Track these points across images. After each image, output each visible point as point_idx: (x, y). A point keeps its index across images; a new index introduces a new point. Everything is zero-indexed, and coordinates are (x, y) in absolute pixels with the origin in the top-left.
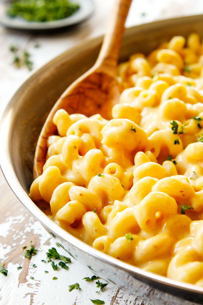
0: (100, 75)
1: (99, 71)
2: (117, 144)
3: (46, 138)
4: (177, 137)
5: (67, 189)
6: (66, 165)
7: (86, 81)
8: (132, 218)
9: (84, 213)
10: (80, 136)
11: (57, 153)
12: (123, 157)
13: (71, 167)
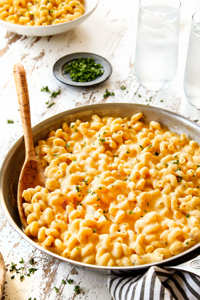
0: (30, 162)
1: (29, 160)
2: (57, 203)
3: (21, 205)
4: (80, 193)
5: (44, 231)
6: (37, 218)
7: (26, 167)
8: (76, 239)
9: (54, 240)
10: (38, 202)
11: (30, 213)
12: (60, 207)
13: (40, 218)
